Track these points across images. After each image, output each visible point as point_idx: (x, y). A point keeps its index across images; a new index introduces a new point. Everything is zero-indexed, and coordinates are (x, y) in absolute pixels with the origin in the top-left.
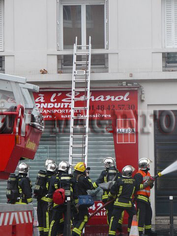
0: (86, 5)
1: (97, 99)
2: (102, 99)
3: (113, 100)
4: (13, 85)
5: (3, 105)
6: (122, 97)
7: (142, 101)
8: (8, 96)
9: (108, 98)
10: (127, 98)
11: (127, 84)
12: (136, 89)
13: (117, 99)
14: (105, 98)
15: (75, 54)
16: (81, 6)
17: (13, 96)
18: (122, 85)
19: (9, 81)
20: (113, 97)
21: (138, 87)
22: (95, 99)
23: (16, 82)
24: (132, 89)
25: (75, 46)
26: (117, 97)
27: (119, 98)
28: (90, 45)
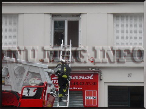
0: (68, 21)
1: (74, 78)
2: (77, 78)
3: (83, 79)
4: (40, 69)
5: (34, 81)
6: (89, 77)
7: (101, 80)
8: (37, 76)
9: (80, 77)
10: (92, 78)
11: (92, 69)
12: (98, 72)
13: (86, 78)
14: (78, 78)
15: (62, 50)
16: (64, 21)
17: (40, 76)
18: (89, 70)
19: (38, 67)
20: (83, 77)
21: (99, 71)
22: (72, 78)
23: (42, 68)
24: (95, 72)
25: (62, 45)
26: (86, 77)
27: (87, 78)
28: (71, 45)
